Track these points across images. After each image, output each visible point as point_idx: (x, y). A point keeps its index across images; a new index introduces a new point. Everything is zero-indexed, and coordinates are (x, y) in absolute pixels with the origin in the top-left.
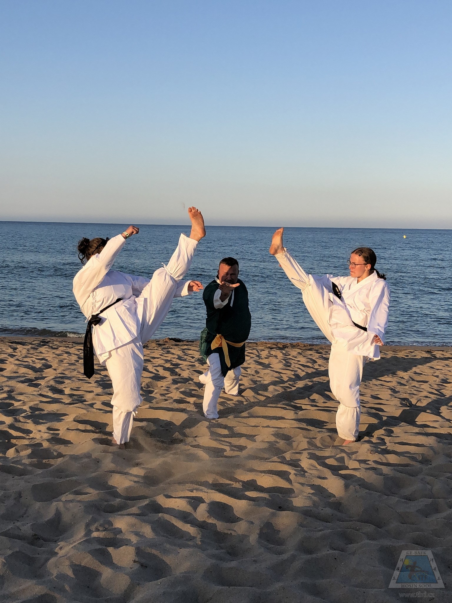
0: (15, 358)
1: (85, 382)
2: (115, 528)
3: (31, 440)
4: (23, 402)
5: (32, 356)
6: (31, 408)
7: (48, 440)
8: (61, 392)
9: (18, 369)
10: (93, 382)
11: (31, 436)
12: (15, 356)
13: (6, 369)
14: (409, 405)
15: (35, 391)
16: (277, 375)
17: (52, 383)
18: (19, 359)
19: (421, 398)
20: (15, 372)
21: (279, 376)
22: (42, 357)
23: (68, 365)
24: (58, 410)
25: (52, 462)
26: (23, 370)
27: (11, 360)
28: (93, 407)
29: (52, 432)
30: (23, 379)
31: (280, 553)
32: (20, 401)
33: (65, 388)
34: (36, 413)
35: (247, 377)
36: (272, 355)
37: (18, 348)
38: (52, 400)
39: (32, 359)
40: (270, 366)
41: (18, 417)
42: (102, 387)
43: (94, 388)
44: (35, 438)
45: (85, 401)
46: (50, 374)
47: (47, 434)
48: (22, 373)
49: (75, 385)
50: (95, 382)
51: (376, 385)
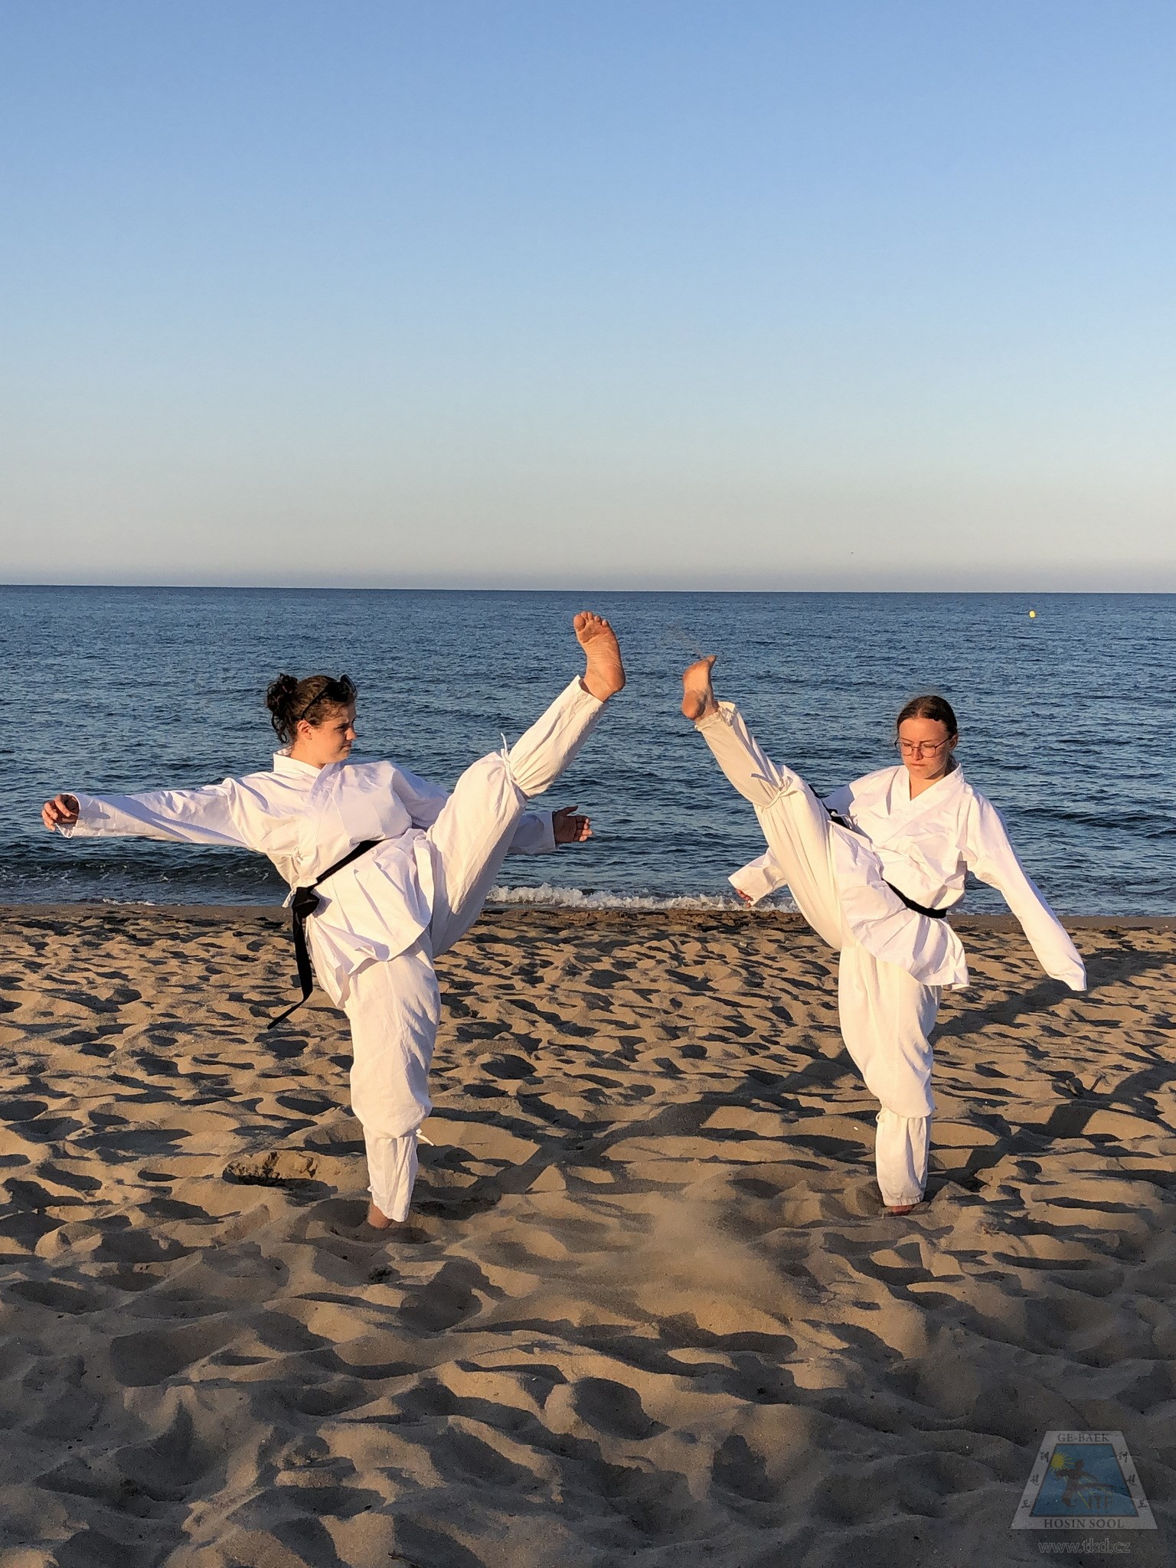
0: (43, 972)
1: (231, 1040)
2: (336, 1460)
3: (98, 1208)
4: (72, 1100)
5: (87, 966)
6: (92, 1115)
7: (143, 1207)
8: (167, 1068)
9: (50, 1005)
10: (251, 1040)
11: (99, 1195)
12: (40, 966)
13: (19, 1005)
14: (1074, 1092)
15: (99, 1066)
16: (728, 1010)
17: (144, 1043)
18: (54, 975)
19: (1105, 1070)
20: (45, 1014)
21: (736, 1014)
22: (112, 970)
23: (180, 990)
24: (163, 1121)
25: (156, 1268)
26: (65, 1008)
27: (31, 977)
28: (255, 1111)
29: (151, 1184)
30: (67, 1032)
31: (770, 1523)
32: (63, 1095)
33: (177, 1055)
34: (109, 1129)
35: (650, 1017)
36: (712, 952)
37: (47, 944)
38: (146, 1091)
39: (86, 974)
40: (709, 983)
41: (60, 1144)
42: (274, 1053)
43: (253, 1055)
44: (109, 1202)
45: (233, 1093)
46: (136, 1017)
47: (141, 1191)
48: (64, 1016)
49: (203, 1049)
50: (256, 1040)
51: (988, 1036)
